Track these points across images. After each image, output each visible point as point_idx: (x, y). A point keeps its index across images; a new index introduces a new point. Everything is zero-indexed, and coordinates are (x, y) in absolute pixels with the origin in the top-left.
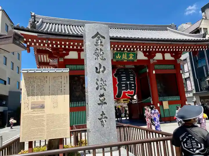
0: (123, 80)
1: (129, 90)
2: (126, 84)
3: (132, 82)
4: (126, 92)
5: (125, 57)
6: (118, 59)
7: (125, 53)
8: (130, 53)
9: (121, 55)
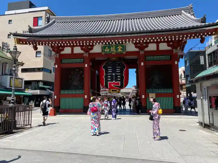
0: (109, 71)
1: (114, 81)
2: (112, 76)
3: (117, 74)
4: (112, 83)
5: (113, 50)
6: (107, 52)
7: (113, 46)
8: (119, 46)
9: (109, 47)
